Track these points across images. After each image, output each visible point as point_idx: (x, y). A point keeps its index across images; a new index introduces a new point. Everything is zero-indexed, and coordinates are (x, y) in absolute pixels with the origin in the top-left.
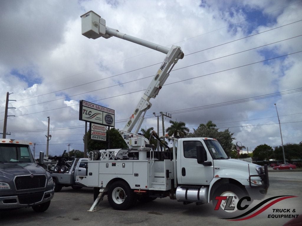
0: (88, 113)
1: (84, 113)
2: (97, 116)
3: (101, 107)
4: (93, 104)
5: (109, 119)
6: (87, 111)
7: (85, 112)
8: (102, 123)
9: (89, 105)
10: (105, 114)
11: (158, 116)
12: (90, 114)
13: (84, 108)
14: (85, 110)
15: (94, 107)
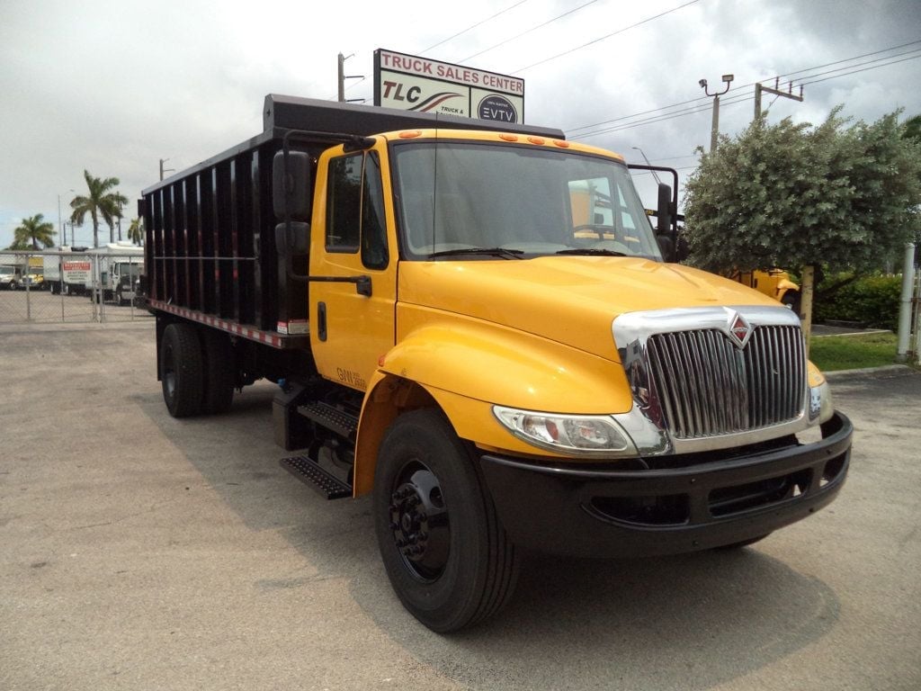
0: (405, 95)
1: (386, 95)
2: (447, 103)
3: (461, 70)
4: (428, 62)
5: (499, 114)
6: (400, 86)
7: (393, 90)
9: (407, 65)
10: (479, 96)
11: (716, 95)
12: (413, 97)
13: (385, 76)
14: (390, 85)
15: (431, 72)
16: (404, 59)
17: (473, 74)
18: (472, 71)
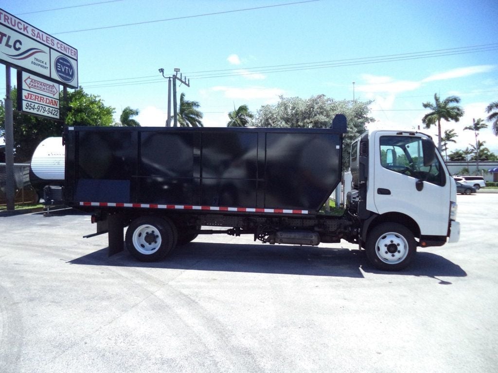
2: (37, 56)
3: (45, 35)
4: (26, 25)
5: (65, 69)
6: (9, 37)
7: (5, 39)
8: (49, 76)
9: (13, 24)
10: (55, 55)
12: (17, 47)
14: (2, 35)
15: (28, 32)
16: (11, 18)
17: (52, 40)
18: (51, 38)
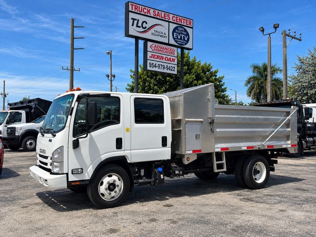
0: (141, 25)
4: (149, 9)
8: (168, 43)
9: (140, 10)
10: (173, 26)
16: (139, 7)
17: (168, 15)
18: (167, 14)
